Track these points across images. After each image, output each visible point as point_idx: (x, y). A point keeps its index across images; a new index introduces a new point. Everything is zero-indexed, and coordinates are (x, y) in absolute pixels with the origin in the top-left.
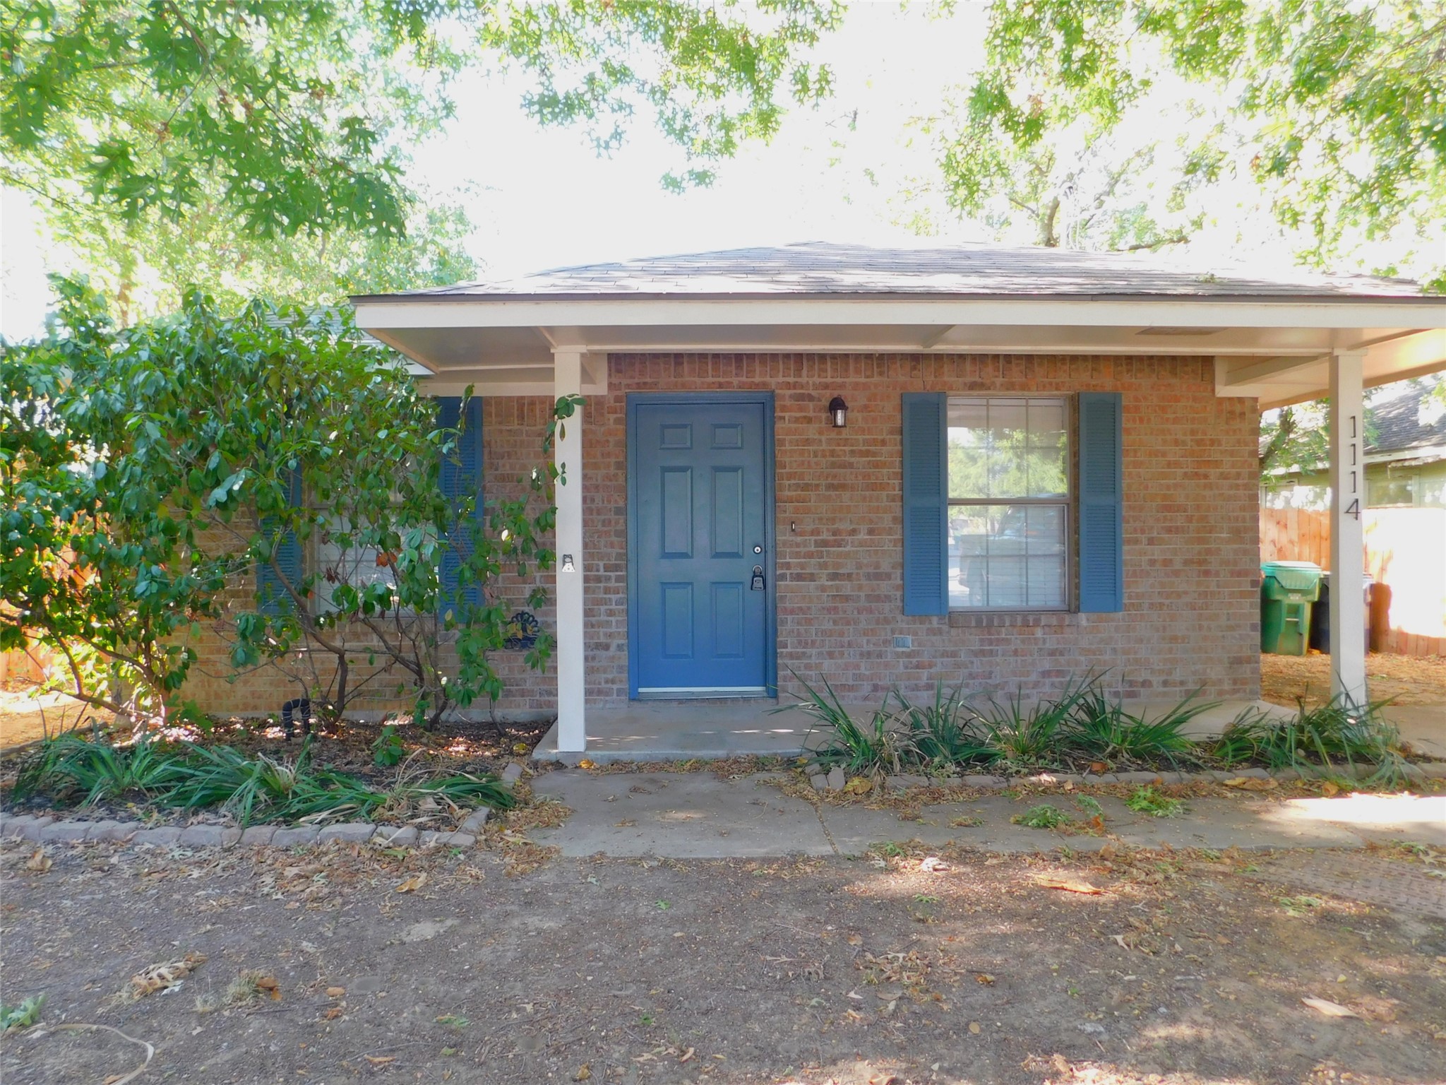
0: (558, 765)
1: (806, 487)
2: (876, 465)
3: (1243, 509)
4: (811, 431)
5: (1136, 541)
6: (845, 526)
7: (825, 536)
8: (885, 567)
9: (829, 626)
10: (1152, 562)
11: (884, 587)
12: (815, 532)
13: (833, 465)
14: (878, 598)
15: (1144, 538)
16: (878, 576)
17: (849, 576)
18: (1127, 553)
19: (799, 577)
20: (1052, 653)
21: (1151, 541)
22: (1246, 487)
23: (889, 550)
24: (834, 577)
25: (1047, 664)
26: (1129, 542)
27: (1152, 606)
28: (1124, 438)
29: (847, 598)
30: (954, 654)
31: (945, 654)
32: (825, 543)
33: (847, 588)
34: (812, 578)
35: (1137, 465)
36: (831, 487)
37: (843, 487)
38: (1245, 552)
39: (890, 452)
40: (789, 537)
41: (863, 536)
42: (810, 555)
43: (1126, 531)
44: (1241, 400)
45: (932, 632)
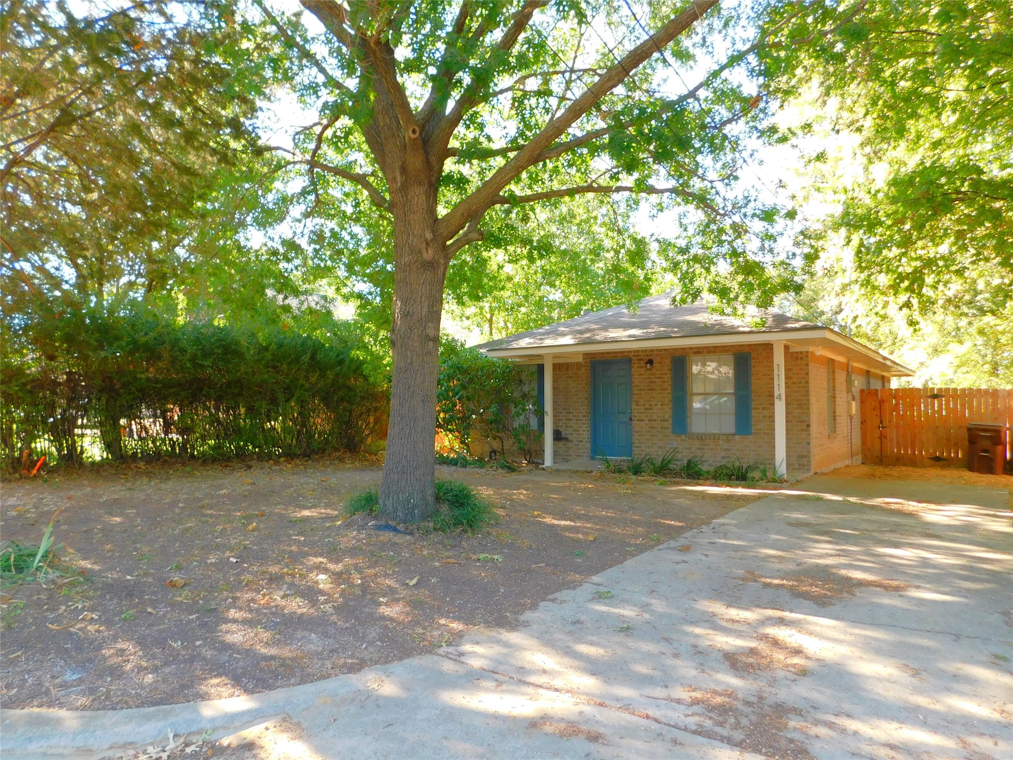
0: (543, 469)
1: (641, 390)
2: (664, 382)
3: (803, 396)
4: (643, 371)
5: (758, 409)
6: (654, 403)
7: (647, 406)
8: (667, 417)
9: (648, 437)
10: (764, 417)
11: (666, 424)
12: (644, 405)
13: (650, 382)
14: (664, 428)
15: (761, 407)
16: (664, 420)
17: (655, 420)
18: (754, 413)
19: (639, 420)
20: (725, 450)
21: (764, 409)
22: (803, 387)
23: (668, 411)
24: (650, 420)
25: (724, 454)
26: (755, 409)
27: (764, 434)
28: (753, 369)
29: (654, 428)
30: (690, 449)
31: (687, 449)
32: (647, 409)
33: (654, 424)
34: (643, 420)
35: (758, 379)
36: (649, 390)
37: (653, 390)
38: (804, 413)
39: (668, 378)
40: (636, 407)
41: (659, 406)
42: (642, 413)
43: (753, 405)
44: (801, 353)
45: (682, 440)
